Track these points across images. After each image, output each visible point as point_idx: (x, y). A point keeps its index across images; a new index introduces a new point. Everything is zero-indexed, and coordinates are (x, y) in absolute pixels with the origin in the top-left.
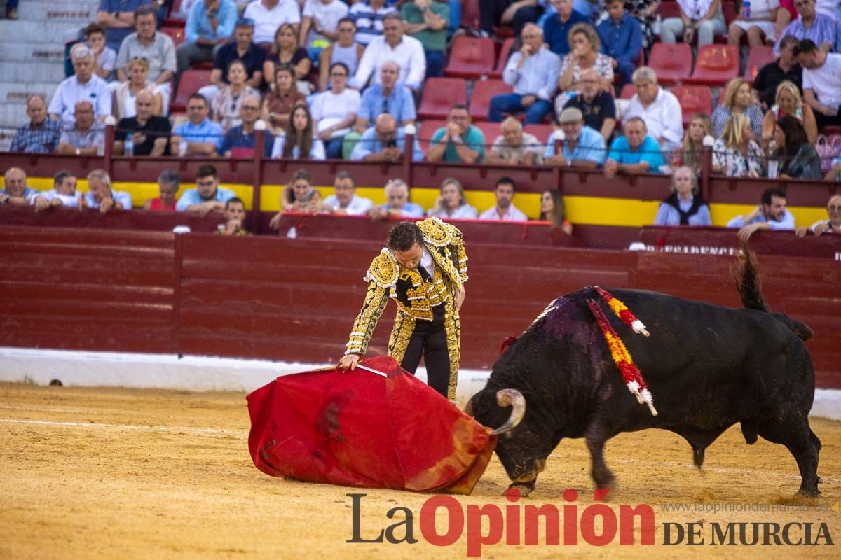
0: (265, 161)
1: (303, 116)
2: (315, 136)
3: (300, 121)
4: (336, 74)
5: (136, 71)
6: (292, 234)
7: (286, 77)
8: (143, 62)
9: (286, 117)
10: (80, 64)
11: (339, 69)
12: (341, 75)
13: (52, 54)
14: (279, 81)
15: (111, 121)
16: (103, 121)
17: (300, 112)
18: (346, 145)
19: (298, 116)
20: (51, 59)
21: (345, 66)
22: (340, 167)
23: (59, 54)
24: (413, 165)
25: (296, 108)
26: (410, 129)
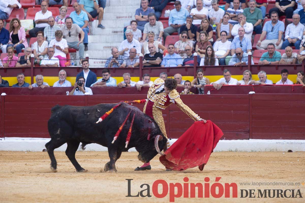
0: (198, 67)
1: (210, 50)
2: (215, 57)
3: (209, 52)
4: (222, 35)
5: (150, 37)
6: (209, 93)
7: (204, 36)
8: (152, 33)
9: (205, 51)
10: (128, 36)
11: (224, 33)
12: (224, 35)
13: (119, 32)
14: (201, 37)
15: (141, 55)
16: (139, 55)
17: (209, 49)
18: (226, 60)
19: (208, 50)
20: (119, 33)
21: (226, 32)
22: (225, 68)
23: (121, 32)
24: (252, 66)
25: (208, 48)
26: (250, 53)
